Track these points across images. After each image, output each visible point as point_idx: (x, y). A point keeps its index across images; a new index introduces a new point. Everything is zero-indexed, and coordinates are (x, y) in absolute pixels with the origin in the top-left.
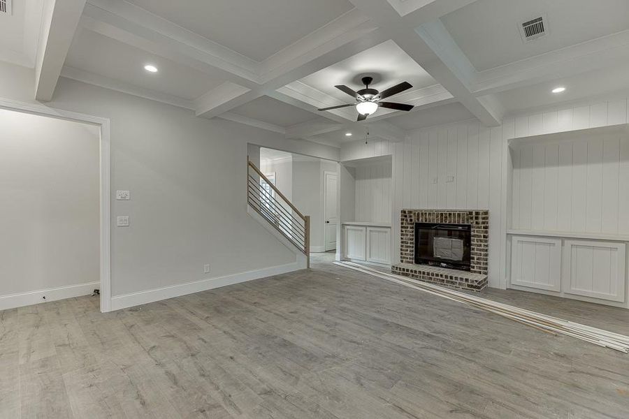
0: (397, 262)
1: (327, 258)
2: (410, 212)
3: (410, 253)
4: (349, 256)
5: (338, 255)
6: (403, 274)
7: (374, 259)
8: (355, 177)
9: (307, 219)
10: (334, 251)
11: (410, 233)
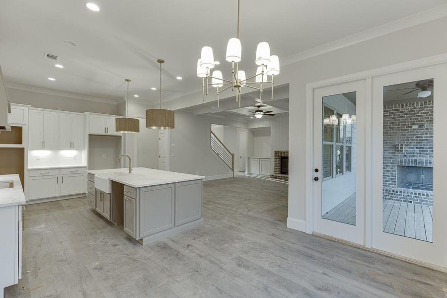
0: (273, 174)
1: (242, 174)
2: (278, 152)
3: (279, 169)
4: (252, 173)
5: (246, 172)
6: (275, 178)
7: (263, 173)
8: (254, 135)
9: (233, 155)
10: (244, 171)
11: (279, 161)
